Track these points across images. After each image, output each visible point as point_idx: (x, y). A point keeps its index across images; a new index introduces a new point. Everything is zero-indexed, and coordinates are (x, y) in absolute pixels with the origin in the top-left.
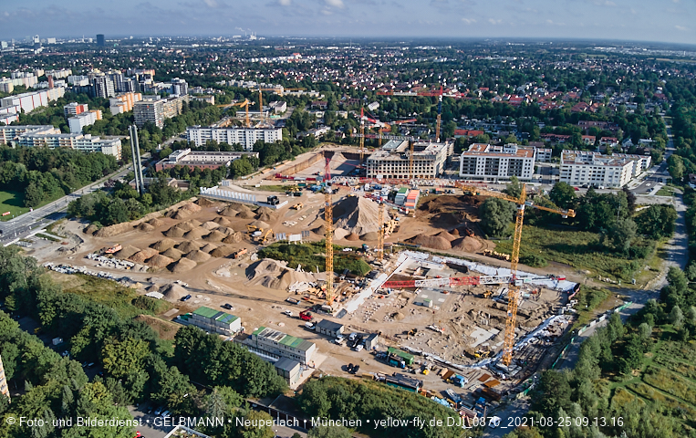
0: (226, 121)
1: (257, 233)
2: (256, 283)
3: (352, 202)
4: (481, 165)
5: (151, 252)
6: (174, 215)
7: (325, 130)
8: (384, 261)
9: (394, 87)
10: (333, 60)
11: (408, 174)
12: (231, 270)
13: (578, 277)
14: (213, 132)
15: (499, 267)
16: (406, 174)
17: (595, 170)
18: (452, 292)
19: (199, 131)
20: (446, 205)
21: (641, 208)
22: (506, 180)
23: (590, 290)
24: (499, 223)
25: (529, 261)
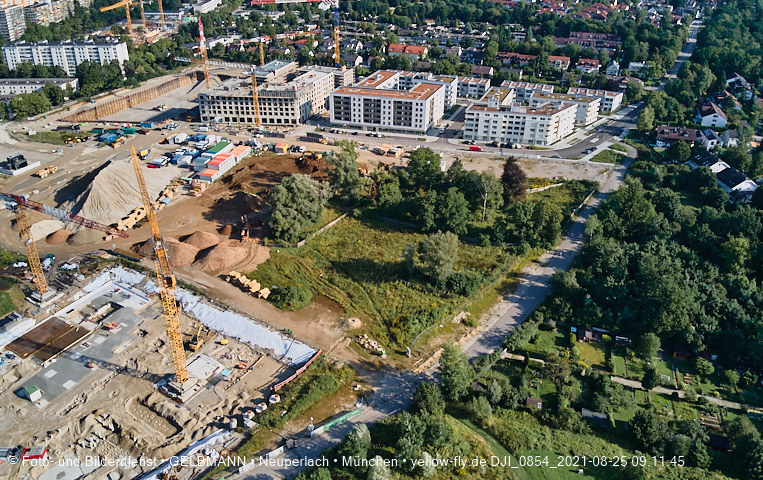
14: (34, 50)
15: (226, 309)
17: (511, 120)
18: (105, 365)
19: (17, 50)
20: (259, 175)
21: (547, 188)
22: (392, 131)
23: (324, 368)
24: (282, 221)
25: (279, 298)
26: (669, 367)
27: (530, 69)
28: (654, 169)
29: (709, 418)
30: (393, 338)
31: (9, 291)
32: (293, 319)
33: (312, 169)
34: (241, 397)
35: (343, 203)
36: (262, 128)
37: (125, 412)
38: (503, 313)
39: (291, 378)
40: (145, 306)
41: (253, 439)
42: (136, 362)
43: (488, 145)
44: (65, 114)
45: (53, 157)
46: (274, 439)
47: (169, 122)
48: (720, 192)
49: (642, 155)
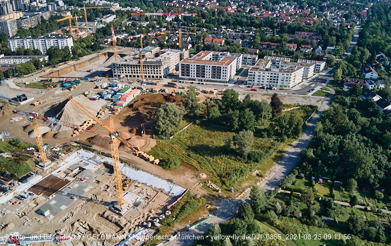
9: (197, 4)
14: (25, 41)
17: (271, 75)
18: (80, 197)
19: (16, 41)
20: (147, 104)
21: (292, 109)
22: (210, 81)
23: (191, 198)
24: (162, 126)
25: (164, 164)
26: (361, 195)
27: (277, 50)
28: (345, 100)
29: (383, 219)
30: (223, 183)
31: (27, 162)
32: (172, 174)
33: (172, 100)
34: (151, 212)
35: (190, 117)
36: (145, 80)
37: (93, 220)
38: (277, 171)
39: (175, 203)
40: (97, 169)
41: (160, 232)
42: (96, 196)
43: (260, 88)
44: (43, 74)
45: (40, 95)
46: (171, 232)
47: (97, 78)
48: (379, 110)
49: (337, 92)
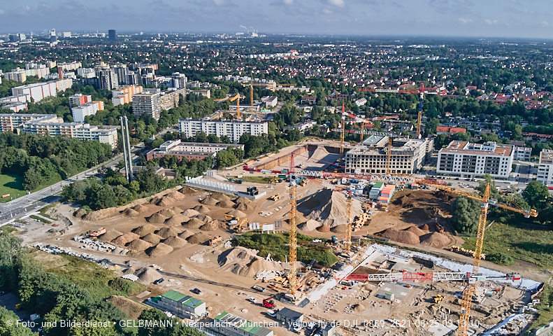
0: (219, 114)
1: (233, 222)
2: (226, 270)
3: (326, 194)
4: (458, 162)
5: (132, 237)
6: (159, 202)
7: (311, 125)
8: (351, 254)
9: (383, 84)
10: (327, 57)
11: (386, 169)
12: (205, 256)
13: (543, 277)
14: (203, 124)
15: (464, 264)
16: (383, 169)
19: (190, 124)
25: (494, 259)
34: (511, 302)
39: (537, 294)
